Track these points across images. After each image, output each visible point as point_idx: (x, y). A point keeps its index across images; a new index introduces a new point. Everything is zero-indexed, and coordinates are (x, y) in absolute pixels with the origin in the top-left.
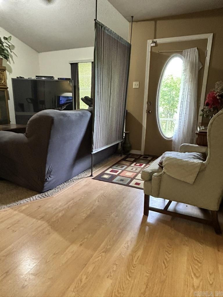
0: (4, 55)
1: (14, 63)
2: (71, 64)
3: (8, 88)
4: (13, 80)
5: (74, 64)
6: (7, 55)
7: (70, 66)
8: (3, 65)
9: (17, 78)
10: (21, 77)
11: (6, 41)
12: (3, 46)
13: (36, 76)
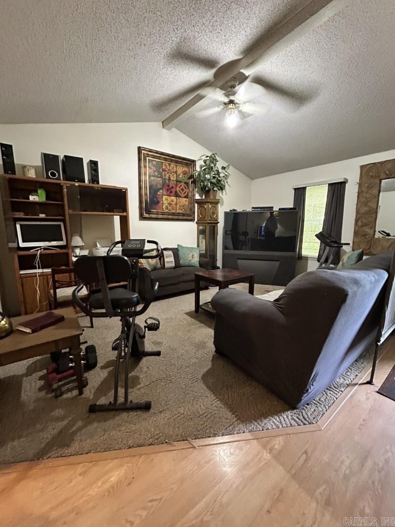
0: (220, 187)
1: (226, 194)
2: (295, 189)
3: (219, 222)
4: (226, 213)
5: (299, 189)
6: (223, 187)
7: (294, 191)
8: (217, 198)
9: (231, 211)
10: (234, 210)
11: (224, 171)
12: (219, 177)
13: (253, 208)
